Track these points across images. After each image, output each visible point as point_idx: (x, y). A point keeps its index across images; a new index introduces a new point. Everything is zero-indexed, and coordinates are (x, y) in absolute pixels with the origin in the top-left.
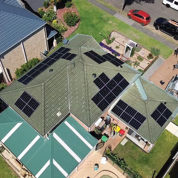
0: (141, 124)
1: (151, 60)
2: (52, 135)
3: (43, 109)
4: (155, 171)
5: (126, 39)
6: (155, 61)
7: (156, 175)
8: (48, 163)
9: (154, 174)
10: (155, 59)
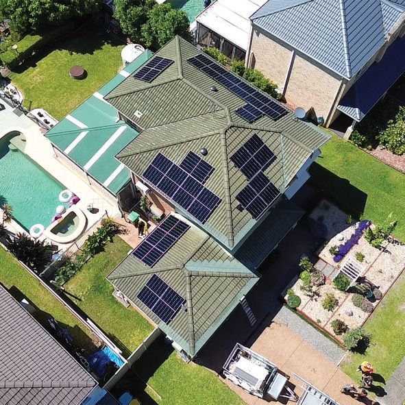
0: (140, 258)
1: (330, 330)
2: (122, 124)
3: (142, 87)
4: (80, 300)
5: (392, 277)
6: (331, 339)
7: (74, 302)
8: (82, 126)
9: (76, 298)
10: (337, 342)
